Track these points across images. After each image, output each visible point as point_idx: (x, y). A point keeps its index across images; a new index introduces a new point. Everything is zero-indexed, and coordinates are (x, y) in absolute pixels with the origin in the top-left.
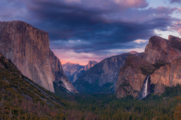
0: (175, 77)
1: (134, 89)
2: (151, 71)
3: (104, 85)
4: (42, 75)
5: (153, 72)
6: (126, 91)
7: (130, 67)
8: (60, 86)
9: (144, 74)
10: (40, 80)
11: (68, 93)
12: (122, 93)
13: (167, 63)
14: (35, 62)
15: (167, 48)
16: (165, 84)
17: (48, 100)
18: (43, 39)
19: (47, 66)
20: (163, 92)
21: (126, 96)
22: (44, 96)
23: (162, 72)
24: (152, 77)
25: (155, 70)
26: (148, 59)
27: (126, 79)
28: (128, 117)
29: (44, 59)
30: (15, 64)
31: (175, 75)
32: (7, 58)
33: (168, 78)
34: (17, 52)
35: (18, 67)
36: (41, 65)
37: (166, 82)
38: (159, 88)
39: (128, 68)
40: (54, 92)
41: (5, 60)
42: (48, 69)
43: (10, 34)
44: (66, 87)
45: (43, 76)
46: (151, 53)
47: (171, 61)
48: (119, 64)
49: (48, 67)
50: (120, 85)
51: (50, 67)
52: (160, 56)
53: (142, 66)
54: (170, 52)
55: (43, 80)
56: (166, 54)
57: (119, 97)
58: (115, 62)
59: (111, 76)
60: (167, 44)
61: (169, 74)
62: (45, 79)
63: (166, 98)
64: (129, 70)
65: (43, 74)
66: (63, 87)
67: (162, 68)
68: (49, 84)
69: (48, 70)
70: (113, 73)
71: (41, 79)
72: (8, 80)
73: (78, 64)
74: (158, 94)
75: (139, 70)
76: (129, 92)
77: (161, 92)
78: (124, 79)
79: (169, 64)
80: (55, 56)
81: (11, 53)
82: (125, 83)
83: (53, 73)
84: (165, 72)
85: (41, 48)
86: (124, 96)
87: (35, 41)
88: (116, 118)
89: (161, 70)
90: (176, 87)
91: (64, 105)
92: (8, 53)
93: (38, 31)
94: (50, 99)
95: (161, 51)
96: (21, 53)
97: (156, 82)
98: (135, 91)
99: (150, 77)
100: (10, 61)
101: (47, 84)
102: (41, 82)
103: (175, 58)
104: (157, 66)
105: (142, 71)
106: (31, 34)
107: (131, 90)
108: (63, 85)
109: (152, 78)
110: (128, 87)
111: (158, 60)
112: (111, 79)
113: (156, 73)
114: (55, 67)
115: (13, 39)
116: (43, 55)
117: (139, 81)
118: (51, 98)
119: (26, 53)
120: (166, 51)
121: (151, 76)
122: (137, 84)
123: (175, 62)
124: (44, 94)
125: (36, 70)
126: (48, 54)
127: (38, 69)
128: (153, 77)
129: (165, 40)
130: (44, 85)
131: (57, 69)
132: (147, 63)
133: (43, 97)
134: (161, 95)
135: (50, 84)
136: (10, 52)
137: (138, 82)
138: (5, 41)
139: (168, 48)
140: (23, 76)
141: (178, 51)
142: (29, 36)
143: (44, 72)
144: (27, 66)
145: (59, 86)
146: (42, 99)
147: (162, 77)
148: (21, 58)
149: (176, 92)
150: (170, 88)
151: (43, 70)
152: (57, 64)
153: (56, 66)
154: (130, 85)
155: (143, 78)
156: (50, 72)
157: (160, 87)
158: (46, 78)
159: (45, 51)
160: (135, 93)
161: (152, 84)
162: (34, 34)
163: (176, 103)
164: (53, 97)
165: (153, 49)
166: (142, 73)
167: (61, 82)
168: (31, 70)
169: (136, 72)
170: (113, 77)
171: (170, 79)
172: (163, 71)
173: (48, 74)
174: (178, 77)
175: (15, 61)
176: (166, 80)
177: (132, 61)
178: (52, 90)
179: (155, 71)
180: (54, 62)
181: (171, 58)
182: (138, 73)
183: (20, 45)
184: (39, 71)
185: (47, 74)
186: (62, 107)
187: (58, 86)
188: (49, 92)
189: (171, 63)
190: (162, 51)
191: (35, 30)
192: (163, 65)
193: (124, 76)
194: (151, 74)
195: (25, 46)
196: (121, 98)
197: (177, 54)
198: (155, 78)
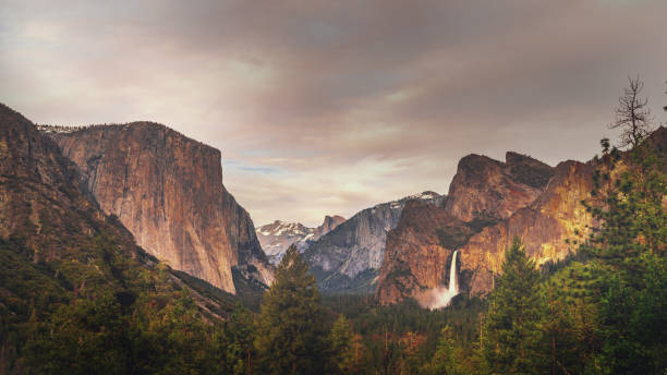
1: (423, 284)
2: (463, 238)
3: (360, 273)
4: (203, 251)
5: (468, 239)
6: (401, 288)
7: (412, 229)
8: (251, 277)
9: (445, 247)
10: (199, 264)
12: (392, 292)
13: (501, 220)
14: (188, 222)
15: (502, 183)
16: (494, 269)
18: (207, 166)
19: (217, 229)
20: (491, 290)
23: (488, 242)
24: (465, 253)
25: (472, 235)
26: (456, 210)
27: (403, 258)
29: (209, 214)
33: (502, 255)
34: (144, 197)
36: (203, 228)
37: (497, 266)
38: (481, 279)
39: (407, 233)
40: (234, 292)
41: (96, 215)
42: (220, 236)
43: (126, 153)
44: (263, 280)
45: (208, 254)
46: (463, 194)
47: (510, 214)
49: (220, 232)
50: (389, 273)
51: (224, 231)
52: (483, 201)
53: (439, 227)
54: (509, 191)
55: (208, 264)
56: (499, 197)
57: (386, 303)
58: (384, 218)
59: (375, 253)
60: (502, 172)
61: (504, 247)
62: (212, 262)
65: (206, 249)
67: (486, 229)
68: (222, 274)
69: (218, 240)
71: (201, 262)
74: (480, 294)
75: (434, 236)
76: (409, 291)
77: (487, 291)
78: (398, 260)
79: (506, 222)
80: (239, 207)
81: (129, 199)
82: (401, 268)
83: (232, 246)
84: (494, 241)
85: (203, 187)
86: (397, 300)
87: (187, 170)
89: (484, 236)
93: (196, 147)
95: (487, 191)
96: (152, 199)
97: (473, 266)
98: (423, 288)
99: (460, 252)
101: (218, 275)
102: (201, 269)
103: (520, 206)
104: (477, 226)
105: (439, 239)
106: (178, 153)
107: (413, 285)
108: (256, 275)
109: (464, 256)
110: (406, 278)
111: (479, 211)
112: (376, 261)
113: (475, 243)
114: (238, 232)
115: (134, 167)
117: (433, 263)
119: (166, 200)
120: (498, 189)
121: (462, 251)
122: (429, 271)
123: (520, 216)
125: (189, 239)
126: (220, 200)
127: (195, 237)
128: (467, 252)
129: (497, 162)
130: (209, 275)
131: (243, 238)
132: (454, 219)
134: (486, 298)
135: (225, 272)
136: (125, 196)
137: (430, 267)
138: (115, 172)
140: (143, 255)
141: (528, 190)
142: (173, 159)
143: (210, 246)
144: (168, 229)
145: (247, 278)
147: (488, 253)
148: (153, 210)
151: (207, 240)
153: (240, 230)
154: (411, 274)
155: (441, 255)
156: (225, 244)
157: (482, 276)
158: (214, 260)
159: (213, 193)
161: (465, 271)
162: (187, 153)
165: (468, 185)
166: (440, 245)
167: (252, 269)
168: (177, 241)
169: (427, 241)
172: (490, 239)
173: (219, 248)
176: (497, 261)
177: (415, 215)
178: (230, 288)
179: (472, 240)
181: (511, 206)
182: (431, 244)
183: (150, 180)
184: (198, 241)
185: (217, 250)
187: (245, 279)
189: (510, 218)
190: (490, 191)
191: (188, 144)
192: (490, 224)
193: (396, 253)
194: (464, 244)
195: (163, 181)
196: (391, 304)
197: (527, 196)
198: (470, 257)
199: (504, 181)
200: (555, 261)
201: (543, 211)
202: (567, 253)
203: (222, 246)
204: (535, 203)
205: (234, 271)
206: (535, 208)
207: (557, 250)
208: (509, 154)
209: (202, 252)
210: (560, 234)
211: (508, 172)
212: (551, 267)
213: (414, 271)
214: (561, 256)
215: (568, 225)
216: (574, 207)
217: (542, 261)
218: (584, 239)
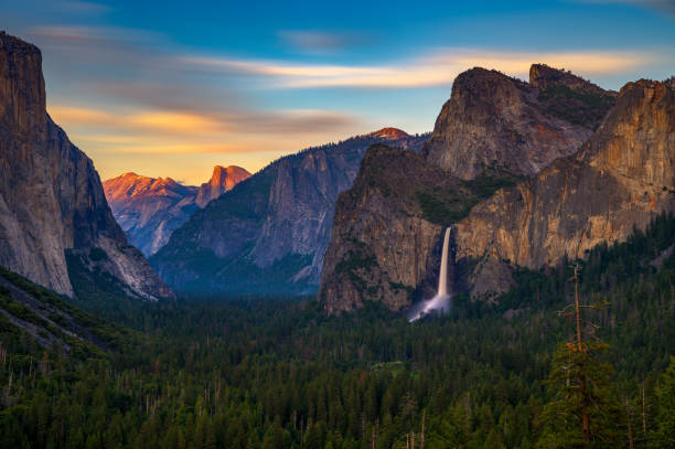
0: (553, 233)
1: (394, 279)
2: (461, 207)
3: (277, 263)
4: (15, 224)
5: (469, 209)
6: (361, 286)
7: (378, 191)
8: (97, 268)
9: (431, 220)
10: (7, 244)
11: (130, 298)
12: (346, 294)
13: (522, 178)
15: (524, 116)
16: (512, 257)
17: (43, 330)
18: (17, 75)
19: (40, 186)
20: (506, 290)
21: (360, 305)
22: (26, 311)
23: (502, 213)
24: (465, 231)
25: (475, 203)
26: (447, 159)
27: (363, 239)
28: (371, 388)
29: (23, 159)
31: (554, 225)
33: (524, 235)
36: (12, 183)
37: (516, 252)
38: (490, 273)
39: (369, 197)
40: (70, 294)
42: (43, 199)
44: (119, 273)
45: (23, 229)
46: (460, 134)
47: (537, 168)
48: (334, 180)
49: (44, 191)
50: (339, 261)
51: (50, 190)
52: (493, 146)
53: (422, 189)
54: (534, 130)
55: (23, 247)
56: (520, 140)
57: (335, 310)
58: (317, 171)
59: (301, 228)
60: (524, 99)
61: (528, 221)
62: (31, 243)
63: (517, 312)
64: (375, 203)
65: (21, 221)
66: (107, 275)
67: (500, 194)
68: (49, 262)
69: (41, 206)
70: (309, 213)
71: (11, 242)
73: (168, 179)
74: (487, 296)
75: (414, 203)
76: (373, 291)
77: (499, 290)
78: (355, 241)
79: (531, 180)
80: (74, 148)
82: (359, 253)
83: (64, 215)
84: (513, 212)
85: (10, 111)
86: (354, 305)
88: (321, 391)
89: (496, 204)
90: (556, 272)
91: (113, 347)
94: (52, 324)
95: (499, 129)
97: (479, 251)
98: (396, 287)
99: (456, 229)
101: (41, 264)
102: (11, 254)
103: (553, 155)
104: (484, 187)
105: (422, 206)
107: (380, 282)
108: (107, 265)
109: (462, 235)
110: (369, 270)
111: (487, 163)
112: (302, 242)
113: (480, 215)
114: (73, 191)
116: (19, 142)
117: (412, 247)
118: (58, 320)
120: (519, 126)
121: (460, 227)
122: (406, 259)
123: (555, 171)
124: (27, 305)
126: (43, 136)
128: (468, 229)
129: (516, 82)
130: (26, 265)
131: (82, 202)
132: (444, 174)
133: (24, 316)
134: (497, 303)
135: (54, 260)
137: (407, 252)
139: (527, 114)
141: (566, 128)
143: (26, 215)
145: (91, 270)
146: (17, 324)
147: (502, 231)
149: (557, 287)
150: (533, 273)
151: (22, 205)
152: (81, 180)
153: (77, 189)
154: (376, 264)
155: (426, 234)
156: (52, 212)
157: (491, 268)
158: (34, 239)
159: (29, 123)
160: (397, 292)
161: (464, 259)
163: (557, 333)
164: (67, 316)
165: (469, 120)
166: (423, 217)
167: (100, 255)
169: (403, 212)
170: (313, 233)
171: (531, 239)
172: (505, 207)
173: (43, 220)
174: (563, 231)
176: (516, 244)
177: (384, 168)
178: (64, 287)
179: (477, 209)
180: (67, 170)
181: (539, 154)
182: (409, 216)
185: (40, 223)
186: (104, 354)
187: (87, 270)
188: (47, 297)
189: (537, 176)
190: (505, 129)
192: (507, 184)
193: (352, 229)
194: (457, 218)
196: (344, 312)
197: (564, 138)
198: (474, 236)
200: (610, 244)
201: (593, 164)
202: (630, 232)
203: (47, 215)
204: (581, 150)
205: (69, 257)
206: (580, 159)
207: (615, 227)
209: (12, 226)
210: (620, 201)
211: (533, 97)
212: (603, 255)
213: (381, 259)
214: (621, 236)
215: (634, 187)
216: (644, 158)
217: (589, 245)
218: (659, 211)
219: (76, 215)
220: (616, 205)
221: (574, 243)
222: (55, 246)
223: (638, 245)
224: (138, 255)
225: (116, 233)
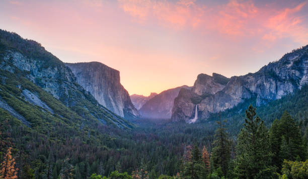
0: (218, 106)
1: (186, 115)
6: (179, 116)
7: (183, 98)
8: (129, 112)
11: (134, 118)
12: (176, 118)
13: (211, 95)
14: (109, 94)
16: (210, 111)
17: (118, 124)
18: (115, 76)
19: (119, 97)
20: (209, 118)
26: (196, 91)
27: (179, 107)
30: (93, 96)
31: (218, 104)
32: (87, 91)
33: (212, 106)
34: (95, 86)
35: (95, 97)
36: (114, 96)
39: (181, 99)
40: (124, 117)
43: (89, 72)
44: (133, 113)
47: (214, 93)
48: (174, 95)
50: (175, 111)
51: (121, 97)
52: (206, 89)
53: (191, 97)
54: (214, 86)
55: (115, 108)
56: (211, 87)
57: (174, 121)
59: (167, 105)
61: (213, 104)
63: (211, 122)
65: (115, 103)
67: (207, 98)
69: (119, 100)
70: (169, 102)
71: (113, 107)
72: (87, 107)
73: (142, 95)
74: (205, 119)
77: (207, 118)
79: (213, 96)
80: (125, 90)
81: (90, 86)
82: (179, 110)
83: (123, 102)
84: (210, 102)
86: (178, 120)
87: (109, 78)
89: (206, 100)
90: (219, 114)
92: (87, 87)
93: (112, 70)
96: (98, 87)
97: (203, 110)
98: (186, 117)
100: (89, 93)
101: (119, 111)
102: (113, 109)
103: (217, 90)
104: (204, 97)
105: (191, 101)
106: (106, 72)
107: (183, 116)
108: (130, 112)
109: (200, 106)
110: (181, 113)
111: (204, 92)
112: (168, 107)
114: (124, 98)
115: (92, 76)
116: (115, 88)
117: (189, 108)
118: (121, 122)
119: (102, 87)
120: (210, 85)
122: (188, 111)
123: (218, 94)
124: (116, 119)
125: (110, 99)
127: (111, 99)
129: (210, 76)
130: (116, 112)
131: (126, 100)
132: (196, 94)
133: (114, 121)
134: (207, 120)
135: (121, 111)
138: (86, 78)
140: (99, 105)
141: (220, 85)
142: (104, 74)
144: (103, 96)
147: (208, 106)
148: (98, 90)
151: (115, 100)
152: (126, 96)
155: (192, 106)
156: (121, 101)
157: (205, 113)
158: (117, 106)
161: (200, 111)
162: (109, 72)
164: (123, 121)
165: (201, 84)
166: (192, 103)
167: (129, 110)
168: (106, 100)
171: (214, 107)
172: (208, 101)
173: (119, 103)
174: (220, 106)
175: (93, 93)
176: (211, 108)
177: (184, 93)
178: (122, 116)
179: (202, 101)
180: (123, 94)
181: (215, 90)
182: (189, 102)
187: (127, 113)
188: (119, 117)
189: (215, 95)
190: (208, 85)
191: (109, 69)
192: (208, 96)
193: (177, 105)
194: (199, 103)
195: (101, 81)
196: (176, 122)
197: (220, 87)
198: (202, 107)
199: (212, 82)
200: (230, 108)
201: (226, 92)
202: (234, 106)
205: (124, 110)
206: (223, 91)
207: (230, 105)
208: (214, 74)
209: (113, 104)
211: (213, 79)
212: (228, 110)
213: (183, 111)
214: (232, 107)
215: (234, 97)
216: (236, 91)
217: (225, 108)
218: (239, 101)
219: (125, 102)
220: (230, 100)
221: (222, 108)
222: (121, 108)
223: (235, 109)
224: (136, 110)
225: (132, 105)
